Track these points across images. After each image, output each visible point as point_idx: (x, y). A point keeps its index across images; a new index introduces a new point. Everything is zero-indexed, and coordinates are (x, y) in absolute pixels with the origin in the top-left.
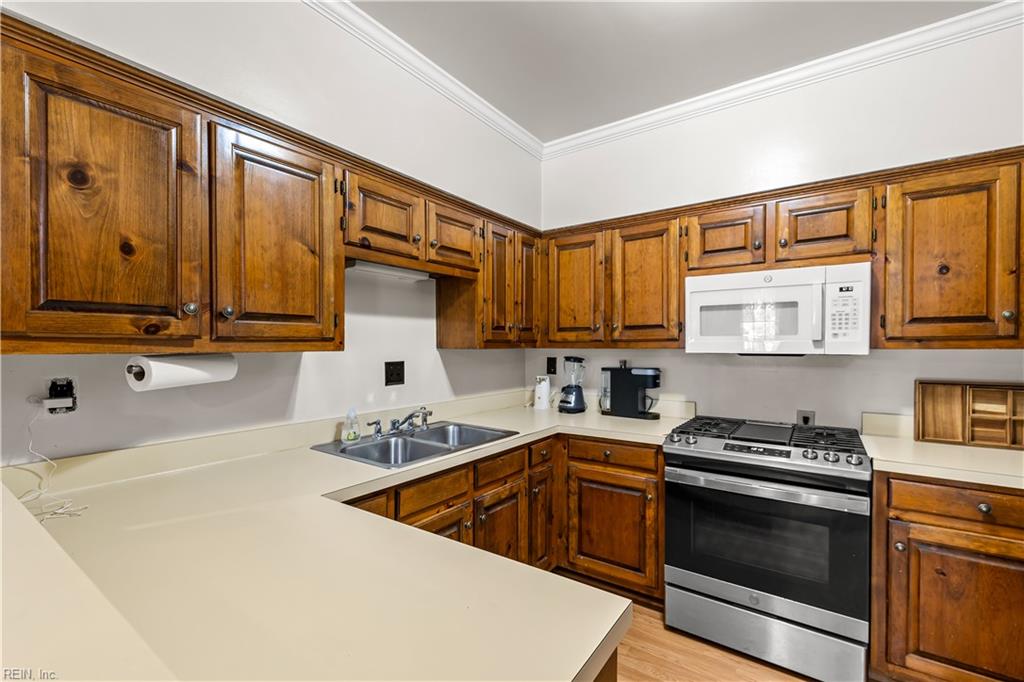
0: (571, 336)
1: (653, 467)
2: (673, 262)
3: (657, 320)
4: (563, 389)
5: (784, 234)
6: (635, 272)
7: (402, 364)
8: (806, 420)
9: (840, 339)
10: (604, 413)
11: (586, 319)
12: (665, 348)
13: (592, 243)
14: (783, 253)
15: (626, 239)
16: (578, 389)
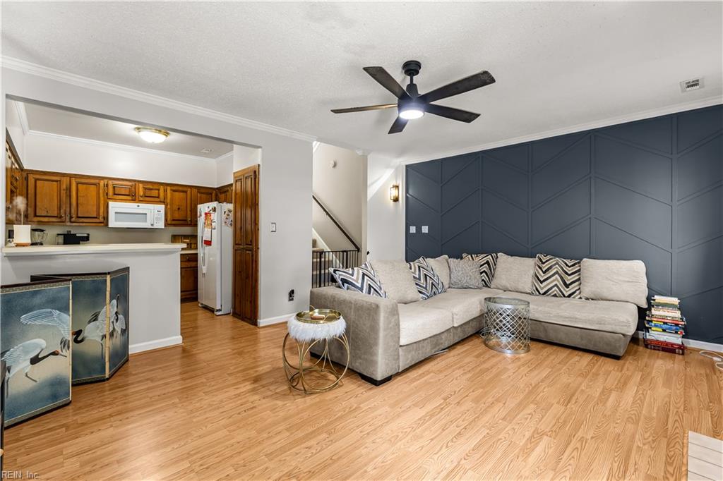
0: (45, 219)
2: (101, 195)
3: (93, 216)
5: (141, 194)
6: (84, 196)
9: (158, 224)
12: (95, 226)
13: (60, 181)
14: (141, 199)
15: (78, 183)
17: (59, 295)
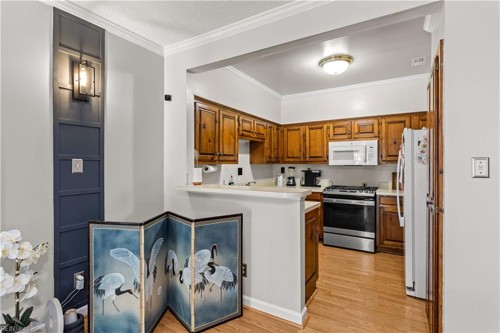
0: (292, 160)
1: (319, 199)
2: (325, 137)
3: (320, 155)
4: (288, 178)
5: (356, 131)
6: (313, 140)
7: (242, 168)
8: (365, 185)
9: (371, 161)
10: (302, 186)
11: (296, 154)
12: (323, 164)
13: (299, 129)
14: (356, 136)
15: (310, 129)
16: (293, 178)
17: (133, 238)
